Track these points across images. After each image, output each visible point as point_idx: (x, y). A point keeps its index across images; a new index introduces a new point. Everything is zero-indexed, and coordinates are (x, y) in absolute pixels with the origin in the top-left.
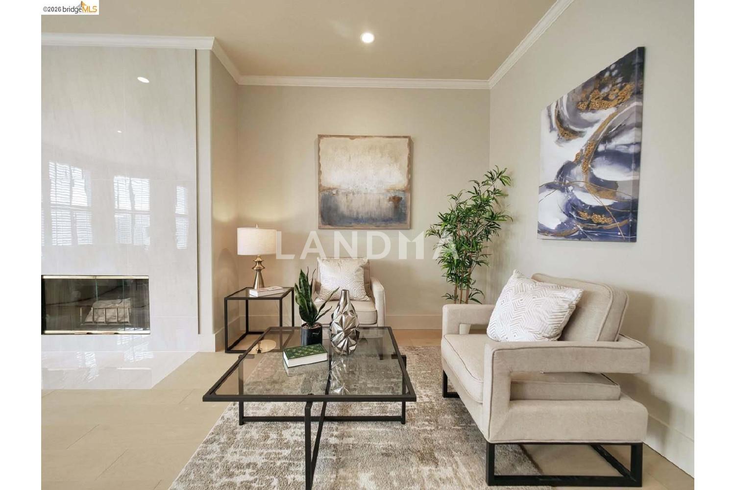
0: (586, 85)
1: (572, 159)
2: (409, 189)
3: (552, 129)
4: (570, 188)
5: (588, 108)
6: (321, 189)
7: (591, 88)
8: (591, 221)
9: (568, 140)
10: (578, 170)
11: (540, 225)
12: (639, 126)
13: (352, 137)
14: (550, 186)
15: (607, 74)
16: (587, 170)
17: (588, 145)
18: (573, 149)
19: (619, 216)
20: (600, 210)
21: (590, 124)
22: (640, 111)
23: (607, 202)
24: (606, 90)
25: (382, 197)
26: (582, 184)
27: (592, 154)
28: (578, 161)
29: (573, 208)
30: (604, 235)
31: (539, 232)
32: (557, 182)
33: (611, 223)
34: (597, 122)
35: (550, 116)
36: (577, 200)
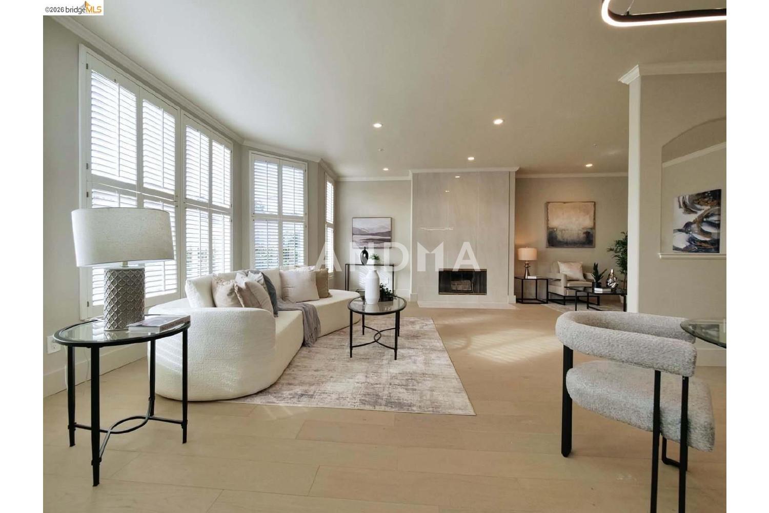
0: (698, 195)
1: (692, 221)
2: (594, 228)
3: (680, 207)
4: (691, 233)
5: (698, 204)
6: (548, 228)
7: (700, 197)
8: (701, 246)
9: (689, 214)
10: (694, 226)
11: (674, 246)
12: (719, 215)
13: (565, 203)
14: (680, 230)
15: (706, 194)
16: (698, 227)
17: (699, 217)
18: (692, 218)
19: (712, 244)
20: (705, 242)
21: (700, 210)
22: (719, 210)
23: (708, 239)
24: (706, 199)
25: (580, 232)
26: (697, 232)
27: (701, 221)
28: (694, 222)
29: (692, 240)
30: (707, 250)
31: (673, 249)
32: (684, 229)
33: (709, 246)
34: (703, 209)
35: (679, 201)
36: (694, 237)
